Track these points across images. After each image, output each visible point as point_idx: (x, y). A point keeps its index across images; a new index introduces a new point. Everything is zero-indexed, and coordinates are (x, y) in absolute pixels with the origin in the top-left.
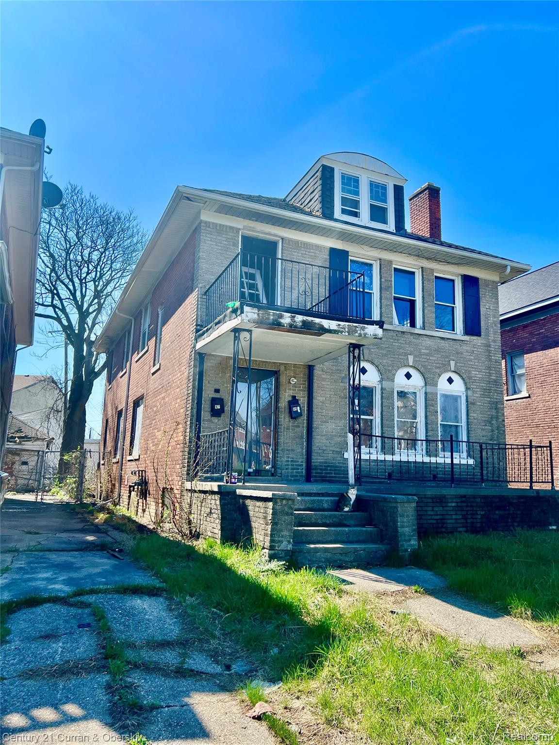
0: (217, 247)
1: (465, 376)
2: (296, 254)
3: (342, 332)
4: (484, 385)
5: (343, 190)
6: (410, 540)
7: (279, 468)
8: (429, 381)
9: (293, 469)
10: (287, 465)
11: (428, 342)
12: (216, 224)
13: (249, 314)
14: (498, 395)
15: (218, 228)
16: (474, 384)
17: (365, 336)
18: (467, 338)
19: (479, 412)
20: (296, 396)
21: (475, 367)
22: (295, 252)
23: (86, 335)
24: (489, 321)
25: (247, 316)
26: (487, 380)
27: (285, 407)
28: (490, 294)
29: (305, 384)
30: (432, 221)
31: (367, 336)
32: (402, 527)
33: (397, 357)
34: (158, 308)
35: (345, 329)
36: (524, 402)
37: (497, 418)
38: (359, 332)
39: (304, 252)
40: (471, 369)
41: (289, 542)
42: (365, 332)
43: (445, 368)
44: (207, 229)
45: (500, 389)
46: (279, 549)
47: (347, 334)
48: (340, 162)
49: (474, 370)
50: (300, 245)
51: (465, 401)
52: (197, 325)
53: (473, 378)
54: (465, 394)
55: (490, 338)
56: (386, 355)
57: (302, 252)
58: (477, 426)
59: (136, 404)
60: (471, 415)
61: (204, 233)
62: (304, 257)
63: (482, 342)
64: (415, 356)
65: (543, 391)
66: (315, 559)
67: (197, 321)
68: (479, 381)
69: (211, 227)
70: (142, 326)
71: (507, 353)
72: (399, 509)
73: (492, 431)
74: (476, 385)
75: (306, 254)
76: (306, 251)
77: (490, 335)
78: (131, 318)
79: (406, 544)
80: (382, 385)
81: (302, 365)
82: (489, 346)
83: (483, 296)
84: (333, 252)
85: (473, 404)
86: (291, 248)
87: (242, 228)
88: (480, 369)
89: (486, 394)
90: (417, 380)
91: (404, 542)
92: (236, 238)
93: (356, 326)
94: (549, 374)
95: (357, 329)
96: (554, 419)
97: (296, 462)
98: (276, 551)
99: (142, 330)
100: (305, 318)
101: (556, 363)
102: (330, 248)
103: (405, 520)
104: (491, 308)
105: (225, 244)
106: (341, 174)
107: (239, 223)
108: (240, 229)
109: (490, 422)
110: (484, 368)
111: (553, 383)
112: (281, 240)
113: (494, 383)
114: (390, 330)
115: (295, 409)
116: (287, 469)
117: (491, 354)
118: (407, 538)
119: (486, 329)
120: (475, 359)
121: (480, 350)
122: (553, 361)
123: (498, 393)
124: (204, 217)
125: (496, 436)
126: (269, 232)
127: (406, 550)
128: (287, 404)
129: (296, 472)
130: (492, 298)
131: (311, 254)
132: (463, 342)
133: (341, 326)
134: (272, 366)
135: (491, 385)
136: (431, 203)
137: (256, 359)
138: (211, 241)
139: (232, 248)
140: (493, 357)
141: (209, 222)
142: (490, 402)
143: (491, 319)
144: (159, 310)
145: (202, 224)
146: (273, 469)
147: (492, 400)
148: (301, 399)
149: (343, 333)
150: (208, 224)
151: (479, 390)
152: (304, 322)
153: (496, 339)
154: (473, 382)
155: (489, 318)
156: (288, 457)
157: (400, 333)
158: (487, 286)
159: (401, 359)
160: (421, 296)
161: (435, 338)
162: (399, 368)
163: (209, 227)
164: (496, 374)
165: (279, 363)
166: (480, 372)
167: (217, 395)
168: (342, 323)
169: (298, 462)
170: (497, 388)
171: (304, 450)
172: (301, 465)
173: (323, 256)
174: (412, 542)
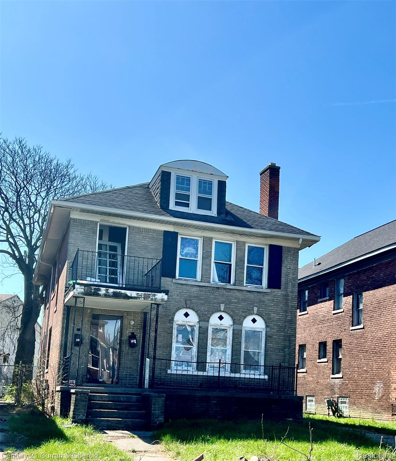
0: (81, 235)
1: (266, 317)
2: (138, 236)
3: (139, 298)
4: (280, 324)
5: (177, 188)
6: (158, 418)
7: (120, 379)
8: (237, 321)
9: (130, 380)
10: (126, 377)
11: (238, 294)
12: (81, 220)
13: (78, 290)
14: (292, 331)
15: (82, 222)
16: (272, 323)
17: (155, 300)
18: (269, 290)
19: (274, 343)
20: (134, 333)
21: (273, 311)
22: (137, 235)
24: (289, 278)
25: (77, 290)
26: (283, 320)
27: (126, 340)
28: (292, 258)
29: (141, 325)
30: (271, 194)
31: (156, 300)
32: (154, 410)
33: (212, 305)
35: (142, 296)
36: (360, 332)
37: (289, 347)
38: (151, 298)
39: (145, 235)
40: (271, 313)
41: (84, 415)
42: (155, 297)
43: (250, 312)
44: (75, 223)
45: (294, 327)
46: (78, 418)
47: (143, 299)
48: (175, 168)
49: (273, 313)
50: (141, 230)
51: (265, 335)
52: (66, 288)
53: (272, 319)
54: (265, 330)
55: (288, 290)
56: (203, 304)
57: (143, 235)
58: (272, 353)
60: (268, 345)
61: (72, 226)
62: (144, 238)
63: (281, 293)
64: (226, 305)
65: (371, 323)
66: (100, 425)
68: (276, 321)
69: (77, 222)
71: (354, 292)
72: (153, 400)
73: (285, 356)
74: (274, 324)
75: (146, 236)
76: (146, 234)
77: (289, 288)
78: (51, 265)
79: (156, 420)
80: (199, 324)
81: (140, 312)
82: (288, 296)
83: (285, 259)
84: (166, 233)
85: (271, 337)
86: (134, 233)
87: (99, 221)
88: (278, 312)
89: (282, 330)
90: (227, 321)
91: (155, 419)
92: (95, 228)
93: (150, 294)
94: (375, 311)
95: (150, 296)
96: (376, 347)
97: (133, 375)
98: (76, 420)
100: (115, 290)
101: (380, 302)
102: (164, 231)
103: (156, 407)
104: (292, 268)
105: (87, 233)
106: (176, 176)
107: (97, 218)
108: (98, 222)
109: (283, 350)
110: (282, 311)
111: (377, 318)
112: (128, 227)
113: (289, 322)
114: (208, 287)
115: (132, 341)
116: (126, 380)
117: (288, 302)
118: (157, 416)
119: (286, 283)
120: (274, 305)
121: (280, 299)
122: (378, 300)
123: (292, 330)
124: (72, 216)
125: (287, 360)
126: (119, 222)
127: (156, 423)
128: (127, 338)
129: (132, 382)
130: (293, 261)
131: (149, 236)
132: (266, 293)
133: (139, 294)
134: (118, 313)
135: (286, 324)
136: (271, 180)
137: (107, 309)
138: (77, 231)
139: (92, 235)
140: (290, 304)
141: (76, 219)
142: (284, 336)
143: (291, 276)
145: (71, 220)
146: (117, 380)
147: (286, 334)
148: (138, 334)
149: (141, 299)
150: (75, 220)
151: (276, 327)
152: (114, 293)
153: (293, 290)
154: (271, 322)
155: (289, 276)
156: (127, 372)
157: (216, 288)
158: (289, 252)
159: (215, 306)
160: (235, 261)
161: (243, 291)
162: (213, 313)
164: (291, 315)
165: (123, 311)
166: (278, 314)
167: (78, 333)
168: (140, 293)
169: (134, 375)
170: (291, 326)
171: (139, 368)
172: (136, 377)
173: (158, 236)
174: (160, 419)
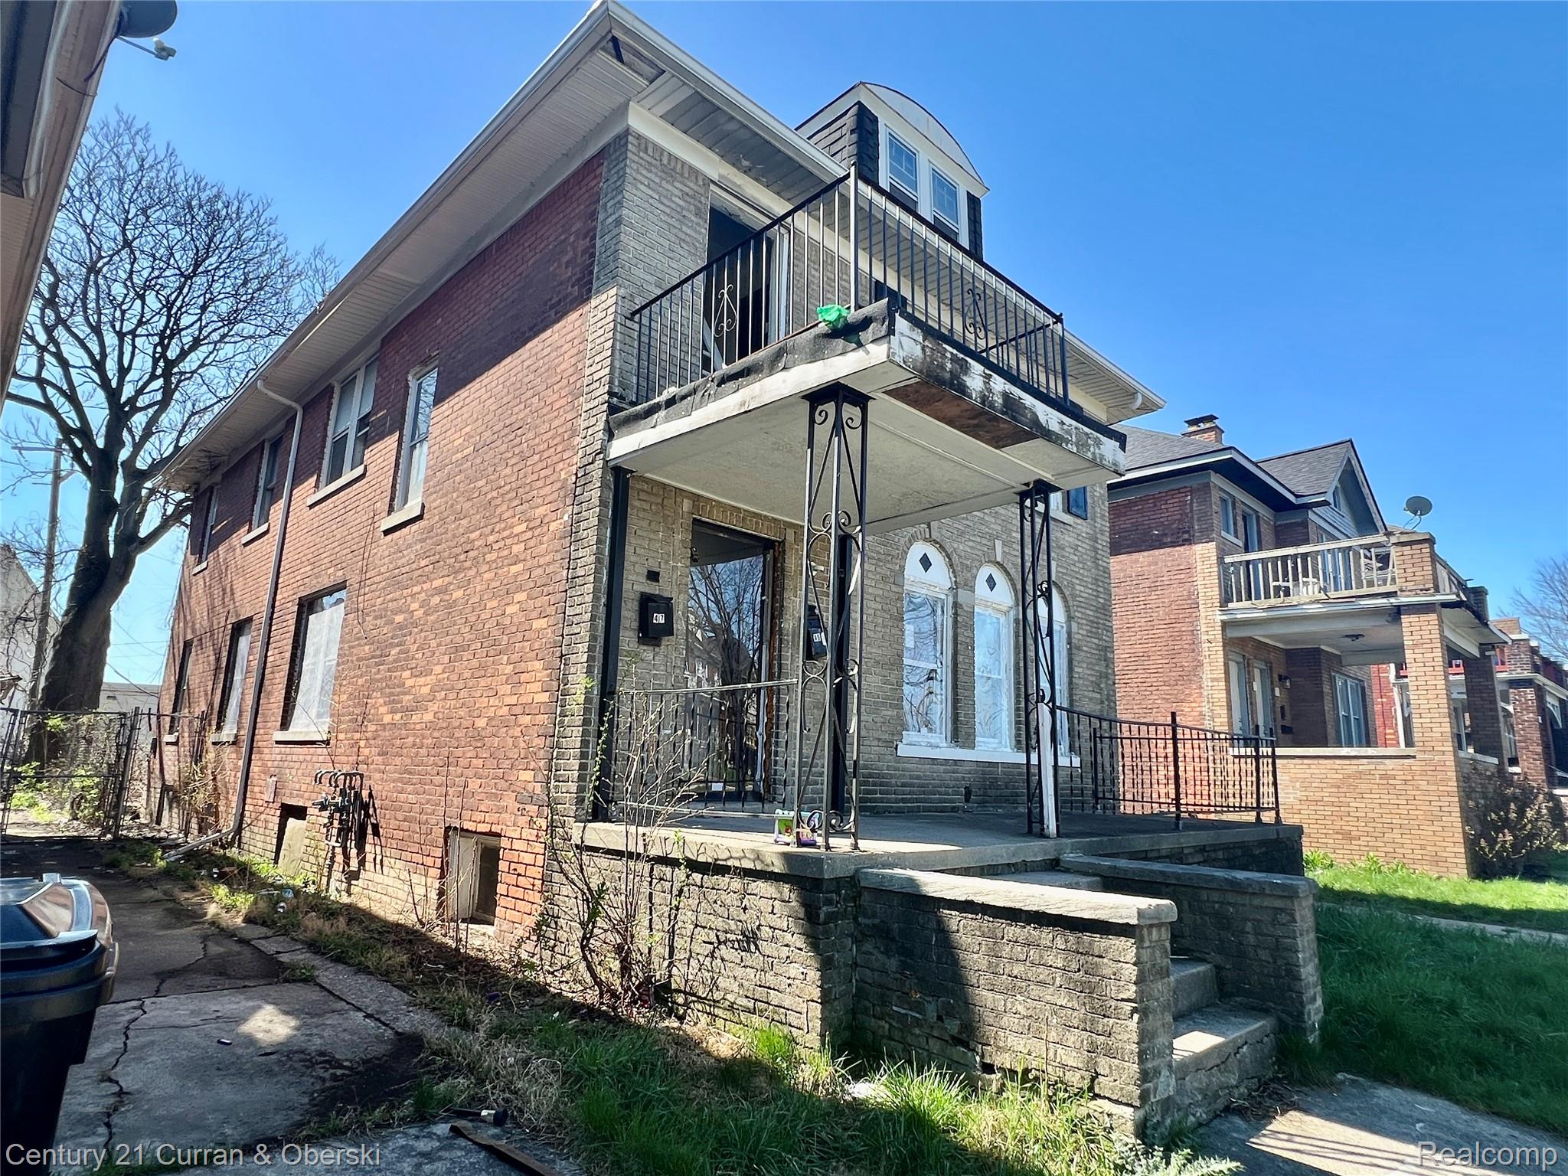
0: (661, 207)
1: (1068, 593)
2: (817, 274)
4: (1090, 613)
5: (893, 168)
12: (662, 151)
13: (905, 342)
14: (1107, 634)
15: (665, 161)
16: (1079, 609)
18: (1070, 519)
19: (1085, 665)
21: (1079, 576)
22: (814, 269)
23: (124, 454)
24: (1095, 494)
25: (901, 345)
26: (1094, 604)
33: (979, 539)
34: (408, 373)
37: (1106, 677)
40: (1075, 581)
41: (1170, 1067)
44: (642, 154)
45: (1109, 624)
48: (889, 107)
51: (1065, 643)
52: (611, 394)
53: (1077, 598)
54: (1065, 629)
55: (1096, 524)
56: (962, 534)
58: (1082, 693)
59: (308, 605)
60: (1075, 670)
61: (634, 162)
63: (1088, 530)
64: (1004, 544)
67: (611, 382)
68: (1084, 605)
70: (331, 423)
72: (1297, 914)
73: (1102, 702)
74: (1081, 612)
77: (1097, 520)
78: (294, 405)
80: (956, 596)
82: (1096, 540)
85: (1078, 648)
86: (807, 259)
87: (716, 180)
88: (1085, 581)
89: (1093, 630)
92: (703, 200)
99: (330, 433)
102: (877, 281)
105: (680, 206)
106: (888, 136)
107: (711, 165)
108: (710, 182)
109: (1099, 686)
110: (1090, 580)
112: (788, 236)
113: (1102, 611)
117: (1098, 556)
119: (1093, 507)
121: (1085, 546)
124: (636, 122)
126: (770, 208)
133: (1065, 427)
134: (769, 528)
135: (1098, 615)
138: (648, 186)
140: (1101, 562)
141: (647, 140)
142: (1097, 647)
143: (1098, 489)
144: (410, 378)
145: (630, 138)
147: (1100, 642)
150: (643, 142)
151: (1084, 622)
152: (1006, 397)
153: (1103, 528)
154: (1077, 606)
155: (1095, 488)
159: (984, 545)
162: (981, 565)
163: (646, 151)
164: (1105, 593)
165: (784, 522)
166: (1086, 587)
167: (652, 589)
170: (1106, 620)
